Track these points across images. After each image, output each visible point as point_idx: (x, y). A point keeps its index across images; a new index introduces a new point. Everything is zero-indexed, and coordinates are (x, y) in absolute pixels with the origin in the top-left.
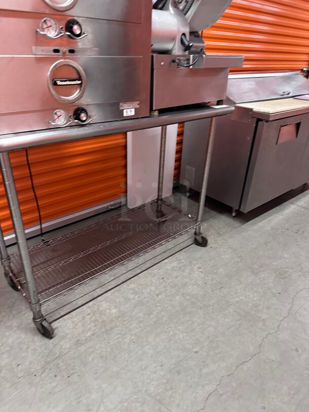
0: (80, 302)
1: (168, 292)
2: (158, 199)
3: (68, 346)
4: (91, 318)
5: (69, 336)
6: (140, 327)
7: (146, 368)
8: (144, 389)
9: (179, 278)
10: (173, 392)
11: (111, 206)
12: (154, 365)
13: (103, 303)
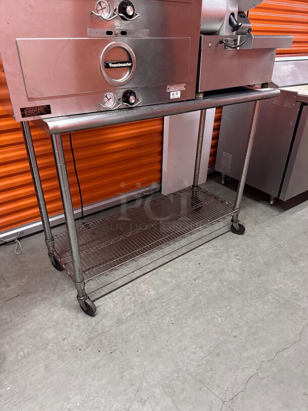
0: (120, 283)
1: (205, 277)
2: (193, 186)
3: (110, 324)
4: (131, 298)
5: (110, 315)
6: (179, 309)
7: (185, 349)
8: (185, 369)
9: (216, 264)
10: (213, 373)
11: (146, 192)
12: (194, 346)
13: (141, 285)
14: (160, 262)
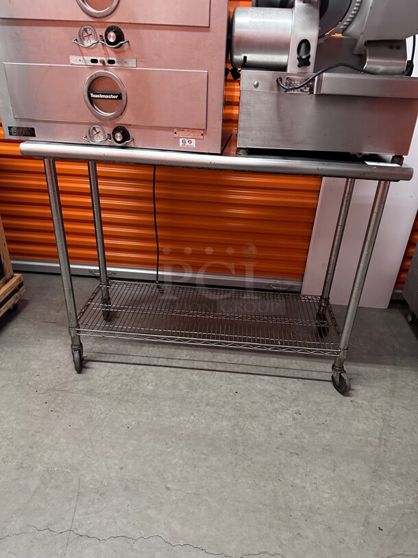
0: (135, 360)
1: (223, 410)
3: (81, 388)
4: (126, 379)
5: (92, 381)
6: (152, 419)
7: (107, 457)
8: (82, 472)
9: (256, 406)
10: (98, 499)
12: (117, 462)
13: (150, 374)
14: (196, 365)
